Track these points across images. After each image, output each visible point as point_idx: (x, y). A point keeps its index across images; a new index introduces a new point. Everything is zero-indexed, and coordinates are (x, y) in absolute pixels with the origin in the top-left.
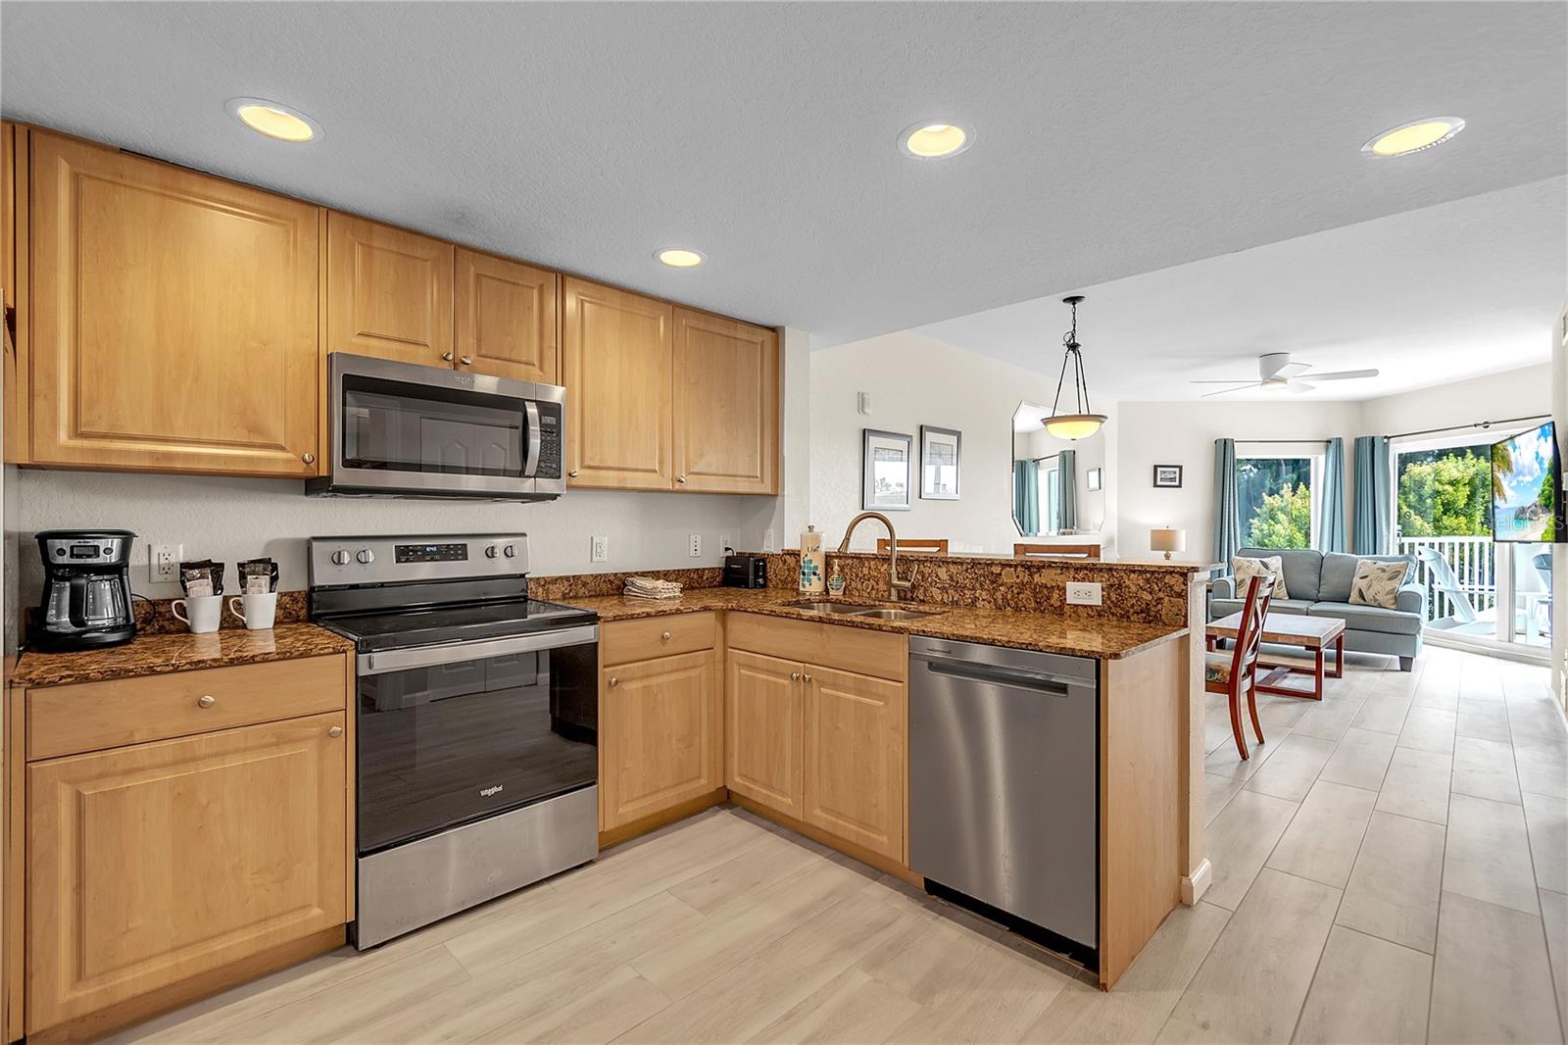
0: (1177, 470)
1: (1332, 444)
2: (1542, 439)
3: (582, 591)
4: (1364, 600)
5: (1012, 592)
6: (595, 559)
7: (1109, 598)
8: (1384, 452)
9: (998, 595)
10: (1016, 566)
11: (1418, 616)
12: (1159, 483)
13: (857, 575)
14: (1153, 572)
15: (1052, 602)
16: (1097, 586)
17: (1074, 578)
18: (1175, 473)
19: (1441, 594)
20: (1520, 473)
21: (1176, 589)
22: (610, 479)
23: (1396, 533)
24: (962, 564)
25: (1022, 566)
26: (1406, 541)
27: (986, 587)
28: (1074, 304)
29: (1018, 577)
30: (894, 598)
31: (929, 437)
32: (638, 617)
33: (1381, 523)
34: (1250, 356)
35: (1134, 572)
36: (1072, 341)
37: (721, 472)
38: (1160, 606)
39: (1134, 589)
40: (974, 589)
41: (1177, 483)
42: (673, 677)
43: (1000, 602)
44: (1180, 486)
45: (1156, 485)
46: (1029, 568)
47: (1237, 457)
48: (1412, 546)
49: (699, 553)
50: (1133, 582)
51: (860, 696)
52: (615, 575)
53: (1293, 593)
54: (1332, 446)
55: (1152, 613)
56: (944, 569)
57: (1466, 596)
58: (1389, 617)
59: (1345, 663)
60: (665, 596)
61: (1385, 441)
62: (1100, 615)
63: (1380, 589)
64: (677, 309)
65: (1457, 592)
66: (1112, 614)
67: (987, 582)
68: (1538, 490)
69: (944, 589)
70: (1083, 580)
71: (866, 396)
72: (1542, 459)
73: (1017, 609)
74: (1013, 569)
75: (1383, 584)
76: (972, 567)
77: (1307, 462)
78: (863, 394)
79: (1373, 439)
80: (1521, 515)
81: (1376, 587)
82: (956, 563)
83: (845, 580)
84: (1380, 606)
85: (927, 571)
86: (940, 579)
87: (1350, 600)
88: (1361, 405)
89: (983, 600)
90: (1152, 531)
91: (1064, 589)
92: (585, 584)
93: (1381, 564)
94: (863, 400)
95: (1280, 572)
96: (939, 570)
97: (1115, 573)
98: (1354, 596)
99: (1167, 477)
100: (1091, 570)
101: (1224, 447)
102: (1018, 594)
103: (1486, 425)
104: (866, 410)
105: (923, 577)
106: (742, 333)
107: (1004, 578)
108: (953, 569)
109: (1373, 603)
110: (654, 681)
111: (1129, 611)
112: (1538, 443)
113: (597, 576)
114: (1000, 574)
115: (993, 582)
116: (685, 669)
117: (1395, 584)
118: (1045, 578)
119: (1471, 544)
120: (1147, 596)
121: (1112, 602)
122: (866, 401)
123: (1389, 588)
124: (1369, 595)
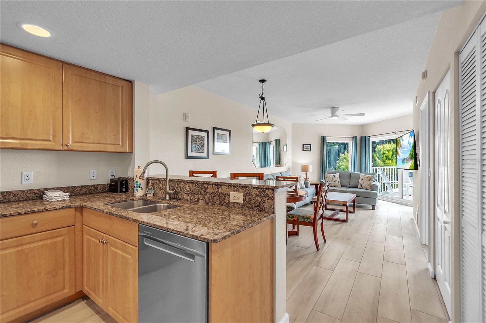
0: (310, 145)
1: (354, 138)
2: (411, 137)
3: (13, 198)
5: (211, 196)
6: (24, 182)
7: (246, 199)
8: (368, 141)
9: (206, 197)
10: (213, 185)
11: (377, 192)
12: (304, 150)
13: (158, 187)
14: (262, 188)
15: (225, 201)
16: (242, 194)
17: (233, 190)
18: (309, 146)
19: (384, 184)
20: (404, 148)
21: (270, 196)
22: (38, 144)
23: (372, 165)
24: (194, 183)
25: (215, 185)
26: (375, 168)
27: (202, 194)
28: (263, 83)
29: (213, 189)
30: (168, 198)
31: (217, 132)
32: (11, 215)
33: (367, 162)
34: (328, 108)
35: (254, 188)
36: (262, 96)
37: (96, 142)
38: (264, 204)
39: (255, 196)
40: (198, 194)
42: (42, 243)
43: (207, 200)
44: (310, 151)
45: (303, 150)
46: (217, 185)
47: (327, 142)
48: (376, 169)
49: (95, 178)
50: (254, 192)
51: (124, 253)
52: (38, 190)
53: (342, 185)
54: (354, 139)
55: (261, 207)
56: (188, 185)
57: (391, 185)
58: (369, 193)
59: (356, 207)
60: (57, 200)
61: (369, 137)
62: (242, 207)
63: (366, 184)
64: (65, 65)
65: (388, 183)
66: (247, 207)
67: (203, 191)
68: (409, 153)
69: (187, 194)
70: (236, 191)
71: (187, 114)
72: (410, 143)
73: (213, 204)
74: (211, 186)
75: (367, 182)
76: (198, 185)
77: (347, 144)
78: (186, 114)
79: (365, 136)
80: (404, 161)
81: (365, 183)
82: (192, 183)
83: (154, 189)
84: (367, 189)
85: (182, 186)
86: (186, 190)
87: (358, 187)
88: (363, 126)
89: (201, 199)
90: (302, 165)
91: (230, 195)
92: (15, 195)
93: (367, 176)
94: (186, 116)
95: (339, 178)
96: (186, 185)
97: (248, 188)
98: (359, 186)
99: (306, 147)
100: (239, 187)
101: (323, 138)
102: (213, 197)
103: (395, 133)
104: (187, 120)
105: (180, 189)
106: (110, 81)
107: (209, 190)
108: (191, 185)
109: (364, 188)
110: (26, 247)
111: (253, 206)
112: (409, 138)
113: (24, 191)
114: (207, 188)
115: (205, 192)
116: (53, 238)
117: (370, 182)
118: (223, 190)
119: (392, 169)
120: (259, 199)
121: (247, 201)
122: (187, 117)
123: (369, 183)
124: (363, 186)
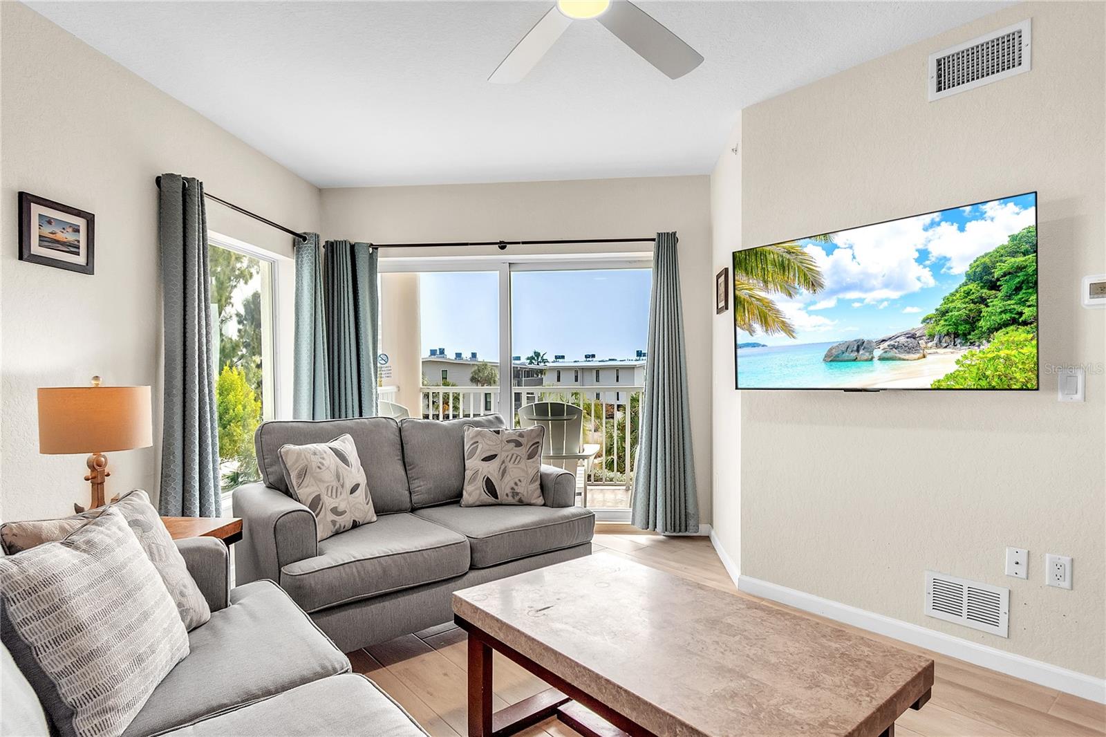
0: (82, 223)
1: (309, 243)
4: (495, 495)
8: (370, 267)
18: (76, 230)
41: (81, 260)
44: (89, 270)
45: (24, 254)
61: (372, 249)
75: (522, 465)
79: (353, 246)
84: (522, 503)
90: (41, 391)
95: (361, 468)
98: (473, 491)
101: (183, 196)
123: (532, 472)
124: (503, 488)
